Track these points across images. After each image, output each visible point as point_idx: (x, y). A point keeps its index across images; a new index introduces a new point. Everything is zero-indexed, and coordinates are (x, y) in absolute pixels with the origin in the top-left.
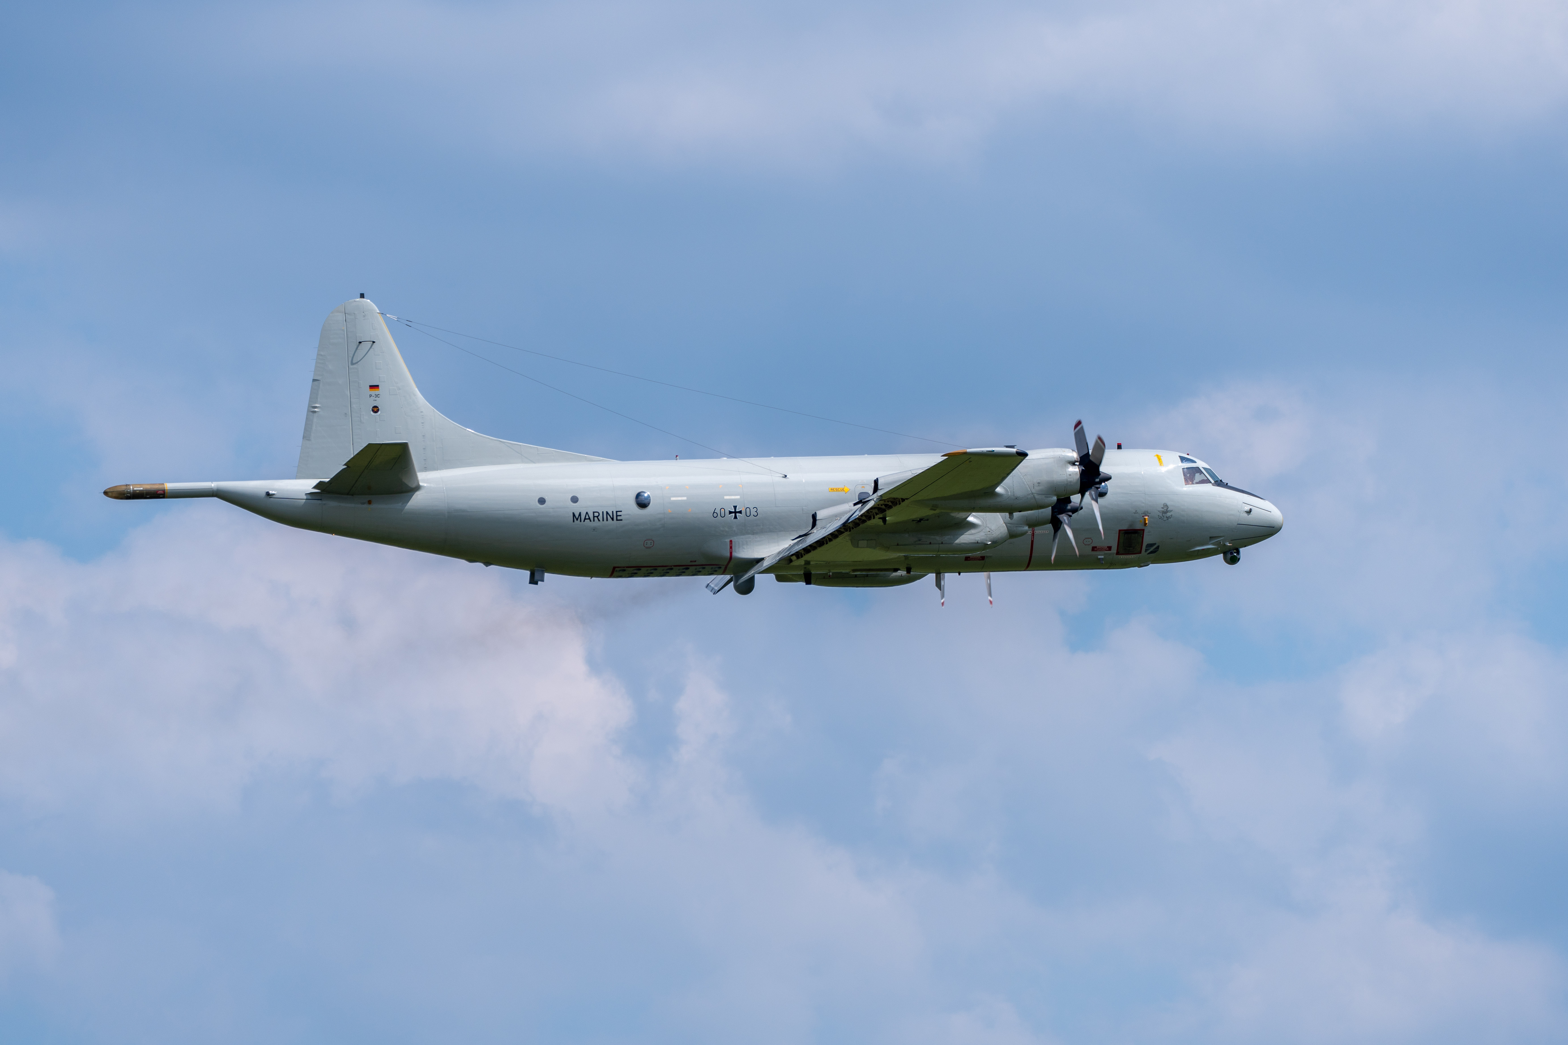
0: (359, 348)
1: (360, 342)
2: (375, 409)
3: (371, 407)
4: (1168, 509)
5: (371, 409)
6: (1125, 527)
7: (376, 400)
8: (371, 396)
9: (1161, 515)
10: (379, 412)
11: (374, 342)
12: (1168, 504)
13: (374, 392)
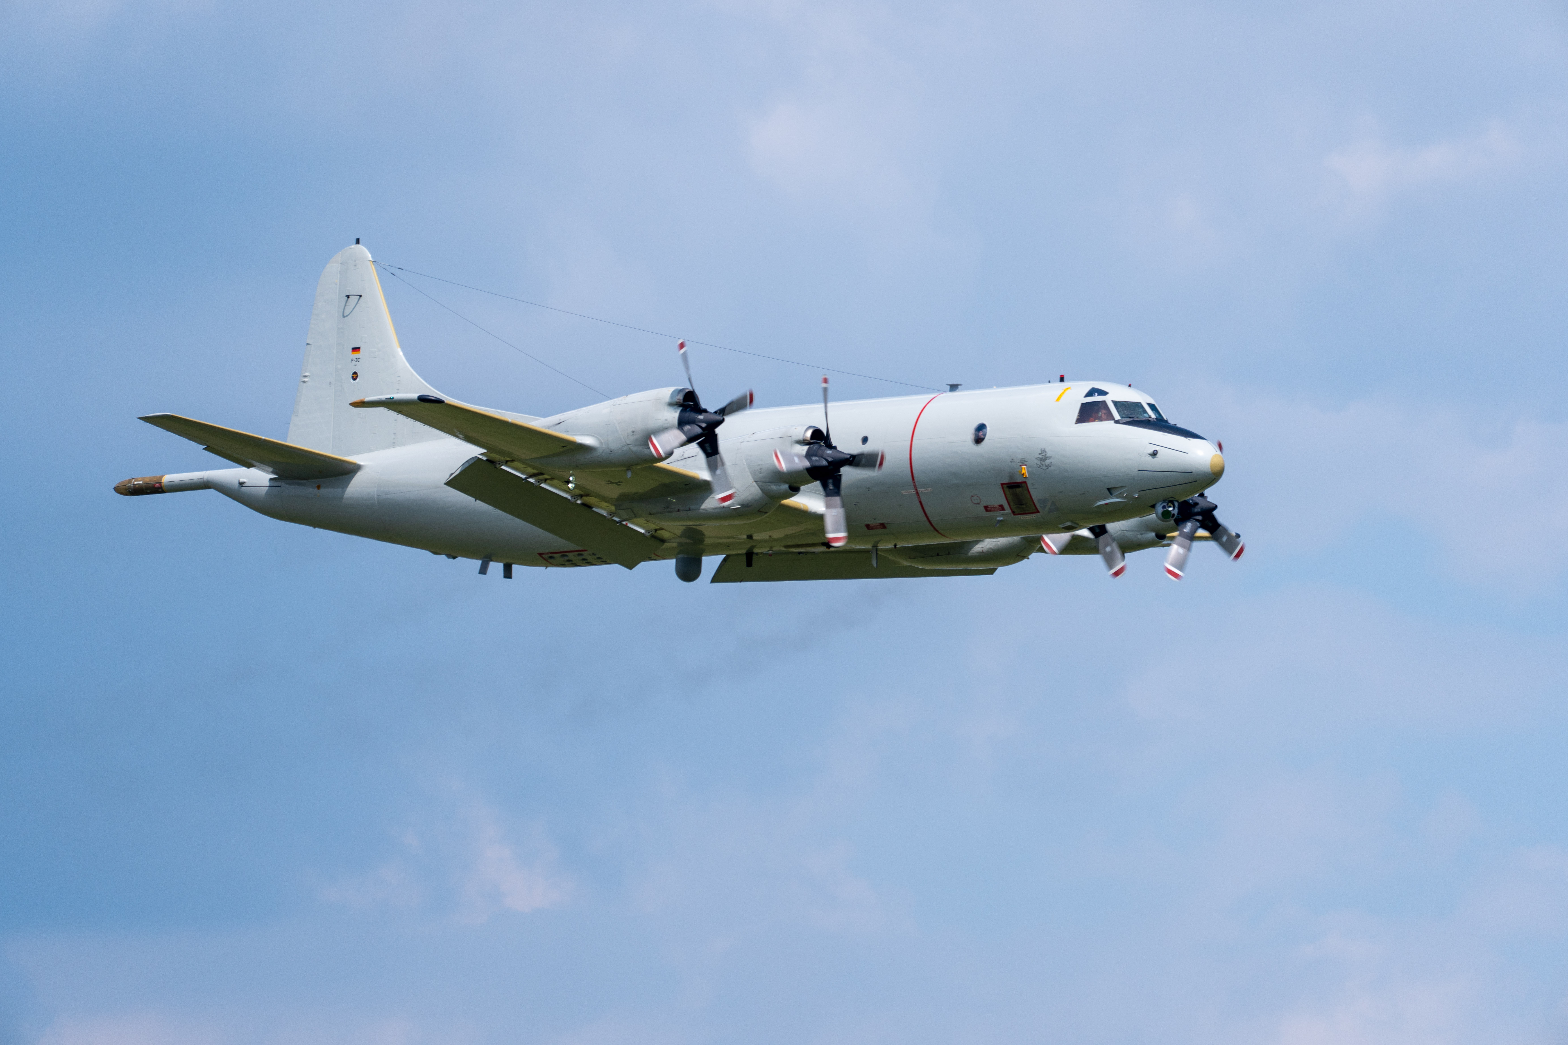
0: (347, 304)
1: (348, 297)
2: (355, 376)
3: (352, 374)
4: (1047, 456)
5: (351, 376)
6: (1006, 481)
7: (356, 365)
8: (352, 360)
9: (1039, 462)
10: (358, 379)
11: (361, 296)
12: (1047, 450)
13: (356, 355)
